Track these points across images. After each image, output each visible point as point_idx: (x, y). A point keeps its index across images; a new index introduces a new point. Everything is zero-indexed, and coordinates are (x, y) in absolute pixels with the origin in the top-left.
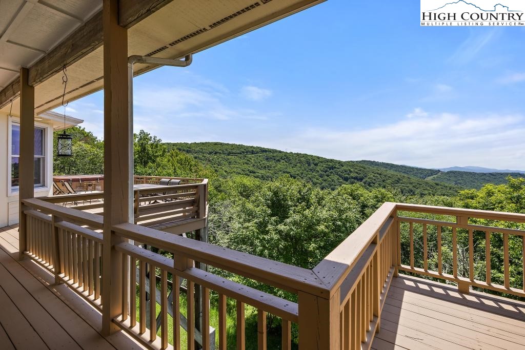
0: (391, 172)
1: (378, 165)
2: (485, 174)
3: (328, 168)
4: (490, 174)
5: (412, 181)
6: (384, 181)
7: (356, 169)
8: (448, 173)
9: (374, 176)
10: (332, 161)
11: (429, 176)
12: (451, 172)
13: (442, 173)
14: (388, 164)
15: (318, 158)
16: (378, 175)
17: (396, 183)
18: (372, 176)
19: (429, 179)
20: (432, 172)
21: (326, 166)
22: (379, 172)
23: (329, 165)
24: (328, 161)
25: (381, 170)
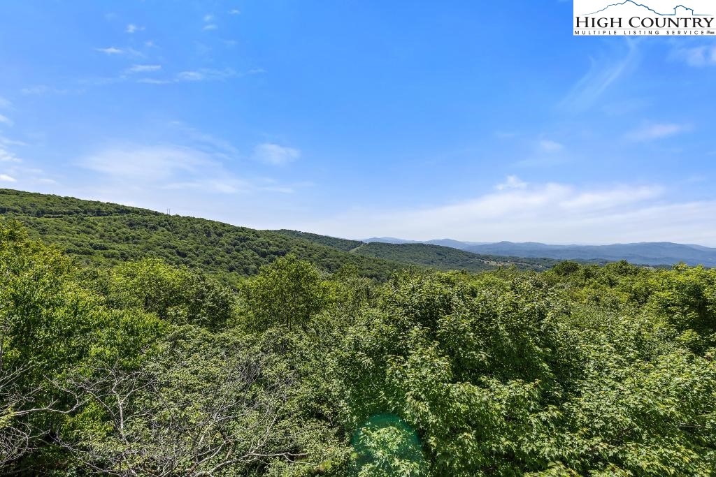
0: (316, 245)
1: (301, 236)
2: (398, 245)
3: (238, 239)
4: (403, 245)
5: (340, 254)
6: (310, 255)
7: (276, 241)
8: (370, 244)
10: (243, 229)
11: (353, 248)
13: (365, 244)
15: (223, 225)
16: (303, 249)
18: (296, 250)
19: (353, 251)
20: (356, 244)
21: (235, 237)
22: (305, 244)
23: (239, 236)
24: (237, 229)
25: (306, 242)
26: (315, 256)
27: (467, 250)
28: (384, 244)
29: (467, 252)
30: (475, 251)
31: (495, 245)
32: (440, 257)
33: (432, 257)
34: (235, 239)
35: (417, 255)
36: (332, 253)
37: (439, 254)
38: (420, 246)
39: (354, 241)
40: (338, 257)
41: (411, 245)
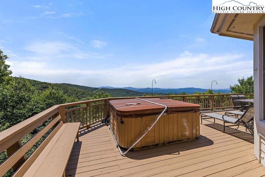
0: (79, 90)
1: (72, 86)
2: (112, 89)
3: (43, 87)
4: (114, 89)
5: (90, 93)
6: (77, 94)
7: (61, 88)
8: (101, 89)
9: (72, 92)
10: (45, 83)
11: (94, 91)
12: (102, 89)
13: (99, 89)
14: (77, 85)
15: (35, 81)
16: (74, 91)
17: (83, 95)
18: (70, 91)
19: (94, 92)
20: (96, 89)
21: (41, 86)
22: (74, 89)
23: (43, 86)
24: (42, 83)
25: (75, 88)
26: (79, 94)
27: (136, 91)
28: (107, 89)
29: (136, 92)
30: (139, 91)
31: (145, 89)
32: (127, 93)
33: (124, 94)
34: (42, 87)
35: (119, 93)
36: (87, 93)
37: (127, 92)
38: (120, 89)
39: (95, 88)
40: (89, 94)
41: (117, 89)
